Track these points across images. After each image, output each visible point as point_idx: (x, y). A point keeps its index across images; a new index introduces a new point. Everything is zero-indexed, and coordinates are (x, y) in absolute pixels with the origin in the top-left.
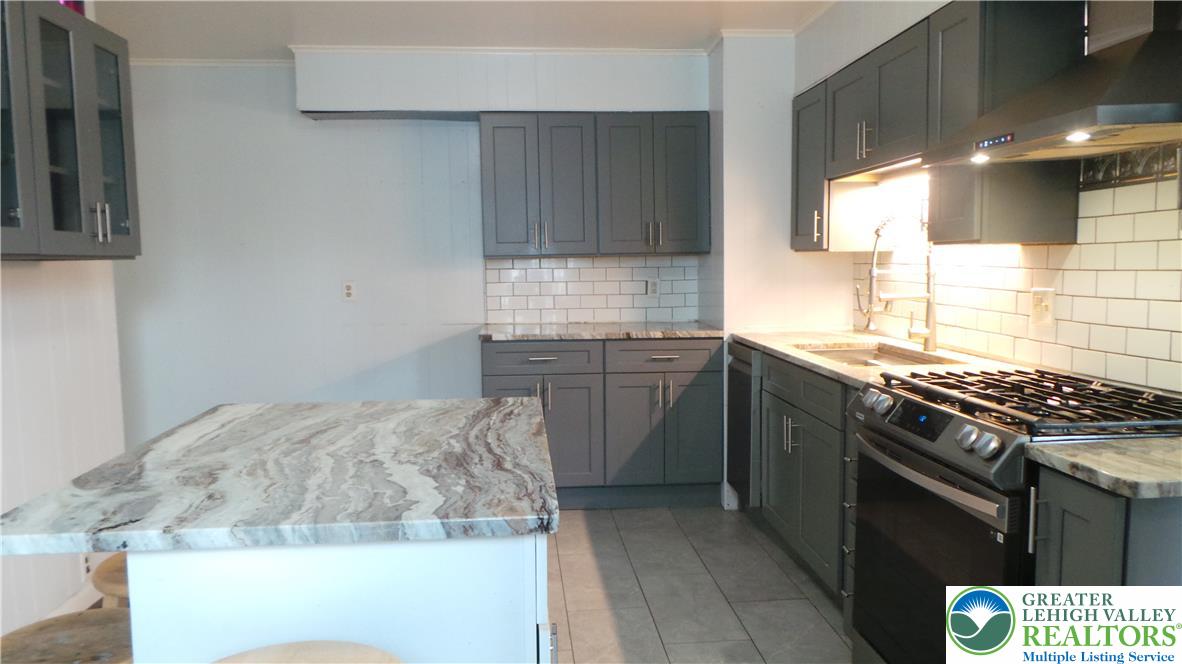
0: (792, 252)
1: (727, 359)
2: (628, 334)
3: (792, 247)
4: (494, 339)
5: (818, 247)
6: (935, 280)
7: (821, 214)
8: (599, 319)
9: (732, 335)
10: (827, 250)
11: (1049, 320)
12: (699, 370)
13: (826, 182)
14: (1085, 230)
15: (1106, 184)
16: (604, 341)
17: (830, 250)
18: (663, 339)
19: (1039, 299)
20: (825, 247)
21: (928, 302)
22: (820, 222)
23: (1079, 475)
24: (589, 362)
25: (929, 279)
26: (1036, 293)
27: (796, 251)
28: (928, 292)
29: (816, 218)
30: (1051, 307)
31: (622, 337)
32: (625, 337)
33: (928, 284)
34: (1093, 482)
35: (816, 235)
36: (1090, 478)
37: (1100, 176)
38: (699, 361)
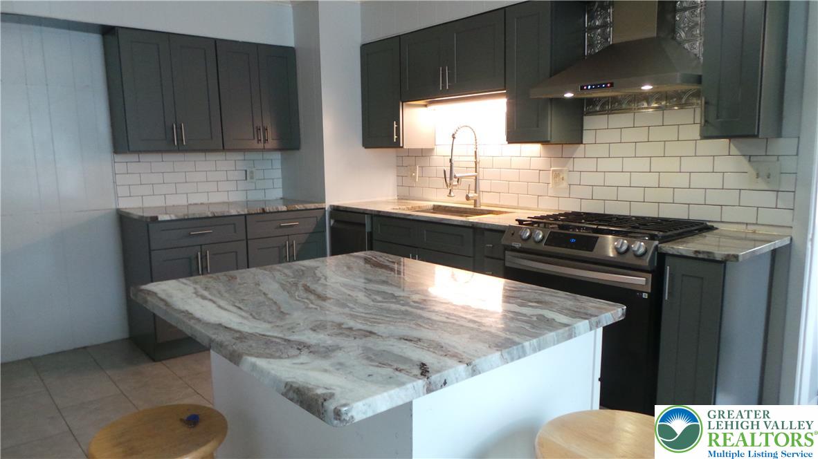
0: (363, 149)
1: (329, 223)
2: (263, 209)
3: (363, 146)
4: (159, 219)
5: (397, 145)
6: (481, 165)
7: (398, 124)
8: (211, 201)
9: (331, 206)
10: (403, 147)
11: (564, 185)
12: (311, 231)
13: (401, 103)
14: (587, 137)
15: (602, 112)
16: (245, 215)
17: (405, 147)
18: (288, 211)
19: (557, 174)
20: (401, 145)
21: (476, 177)
22: (398, 129)
23: (700, 256)
24: (235, 232)
25: (476, 165)
26: (553, 171)
27: (366, 148)
28: (476, 172)
29: (395, 126)
30: (565, 178)
31: (259, 212)
32: (261, 211)
33: (476, 168)
34: (711, 258)
35: (395, 137)
36: (709, 256)
37: (598, 108)
38: (310, 226)
